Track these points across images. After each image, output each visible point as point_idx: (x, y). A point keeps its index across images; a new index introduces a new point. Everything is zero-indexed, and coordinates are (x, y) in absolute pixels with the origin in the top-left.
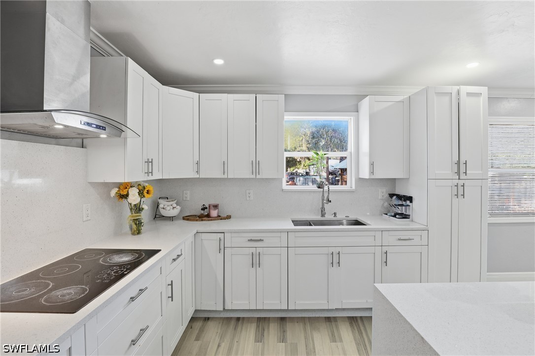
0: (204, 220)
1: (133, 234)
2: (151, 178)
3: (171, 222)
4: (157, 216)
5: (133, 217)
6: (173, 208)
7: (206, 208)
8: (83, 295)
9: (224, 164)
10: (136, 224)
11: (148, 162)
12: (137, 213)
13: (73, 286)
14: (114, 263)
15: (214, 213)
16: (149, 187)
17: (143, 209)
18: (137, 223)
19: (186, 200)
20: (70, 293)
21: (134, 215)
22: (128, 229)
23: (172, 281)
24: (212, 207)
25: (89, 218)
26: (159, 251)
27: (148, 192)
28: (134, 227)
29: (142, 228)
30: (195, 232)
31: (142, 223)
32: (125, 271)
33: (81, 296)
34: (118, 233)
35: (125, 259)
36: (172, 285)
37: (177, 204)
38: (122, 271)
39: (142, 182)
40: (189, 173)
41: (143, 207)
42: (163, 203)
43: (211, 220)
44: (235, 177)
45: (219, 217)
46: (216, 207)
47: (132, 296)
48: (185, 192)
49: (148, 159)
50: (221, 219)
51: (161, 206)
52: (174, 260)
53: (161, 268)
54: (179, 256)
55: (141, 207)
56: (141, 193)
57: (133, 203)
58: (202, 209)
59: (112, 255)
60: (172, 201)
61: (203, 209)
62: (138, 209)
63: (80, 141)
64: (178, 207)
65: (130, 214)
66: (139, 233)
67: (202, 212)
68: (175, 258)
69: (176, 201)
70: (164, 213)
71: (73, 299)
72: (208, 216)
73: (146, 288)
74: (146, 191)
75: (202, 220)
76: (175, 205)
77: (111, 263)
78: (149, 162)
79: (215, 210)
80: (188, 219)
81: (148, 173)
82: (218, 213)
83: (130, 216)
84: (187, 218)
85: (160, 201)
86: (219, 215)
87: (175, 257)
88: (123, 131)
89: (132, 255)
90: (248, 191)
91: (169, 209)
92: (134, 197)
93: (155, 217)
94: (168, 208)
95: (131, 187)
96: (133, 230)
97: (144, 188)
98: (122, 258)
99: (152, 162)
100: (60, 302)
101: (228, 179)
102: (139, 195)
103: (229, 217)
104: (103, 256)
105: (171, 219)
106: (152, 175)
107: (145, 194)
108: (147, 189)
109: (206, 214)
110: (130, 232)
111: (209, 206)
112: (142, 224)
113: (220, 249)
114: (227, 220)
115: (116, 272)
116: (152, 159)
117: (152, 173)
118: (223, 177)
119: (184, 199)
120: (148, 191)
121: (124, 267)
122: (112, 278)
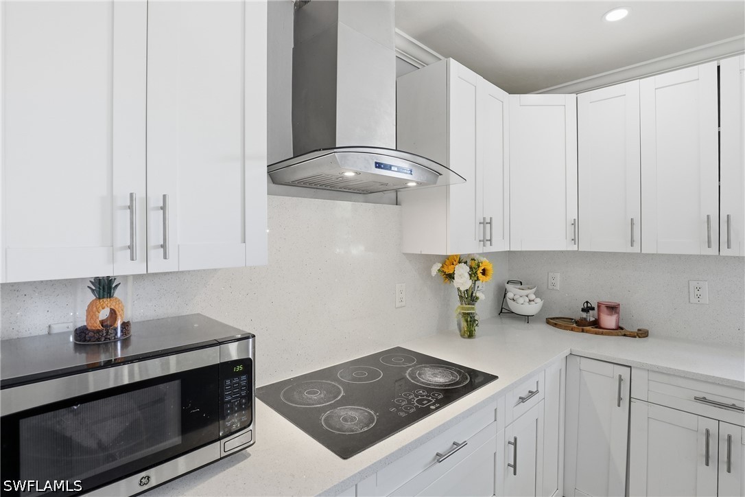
0: (587, 332)
1: (463, 336)
2: (489, 249)
3: (527, 324)
4: (504, 311)
5: (463, 309)
6: (530, 301)
7: (593, 309)
8: (366, 429)
9: (632, 224)
10: (467, 321)
11: (483, 223)
12: (469, 304)
13: (361, 406)
14: (423, 383)
15: (609, 321)
16: (486, 263)
17: (477, 298)
18: (469, 319)
19: (553, 289)
20: (353, 417)
21: (465, 306)
22: (456, 327)
23: (515, 439)
24: (605, 309)
25: (403, 304)
26: (494, 378)
27: (484, 272)
28: (464, 324)
29: (476, 328)
30: (567, 352)
31: (475, 321)
32: (434, 404)
33: (363, 430)
34: (442, 331)
35: (439, 378)
36: (515, 444)
37: (537, 294)
38: (430, 401)
39: (478, 256)
40: (559, 242)
41: (478, 295)
42: (513, 291)
43: (602, 334)
44: (659, 252)
45: (619, 330)
46: (613, 309)
47: (441, 452)
48: (551, 274)
49: (484, 219)
50: (625, 335)
51: (510, 295)
52: (522, 400)
53: (496, 410)
54: (532, 393)
55: (474, 295)
56: (473, 274)
57: (463, 289)
58: (583, 310)
59: (425, 367)
60: (529, 288)
61: (587, 309)
62: (469, 297)
63: (393, 195)
64: (538, 300)
65: (459, 304)
66: (471, 335)
67: (584, 315)
68: (523, 396)
69: (534, 290)
70: (513, 306)
71: (353, 431)
72: (596, 324)
73: (465, 444)
74: (480, 270)
75: (583, 331)
76: (532, 297)
77: (418, 381)
78: (486, 223)
79: (611, 315)
80: (556, 324)
81: (484, 241)
82: (618, 321)
83: (459, 307)
84: (554, 322)
85: (509, 287)
86: (621, 325)
87: (524, 394)
88: (441, 174)
89: (452, 374)
90: (693, 284)
91: (523, 302)
92: (463, 279)
93: (501, 312)
94: (521, 301)
95: (460, 262)
96: (463, 331)
97: (479, 266)
98: (435, 375)
99: (490, 223)
100: (338, 430)
101: (641, 256)
102: (470, 275)
103: (642, 334)
104: (413, 366)
105: (527, 318)
106: (491, 245)
107: (480, 275)
108: (483, 268)
109: (592, 319)
110: (458, 332)
111: (599, 307)
112: (477, 322)
113: (620, 399)
114: (637, 339)
115: (420, 401)
116: (491, 218)
117: (490, 240)
118: (629, 250)
119: (550, 287)
120: (484, 270)
121: (433, 395)
122: (412, 411)
